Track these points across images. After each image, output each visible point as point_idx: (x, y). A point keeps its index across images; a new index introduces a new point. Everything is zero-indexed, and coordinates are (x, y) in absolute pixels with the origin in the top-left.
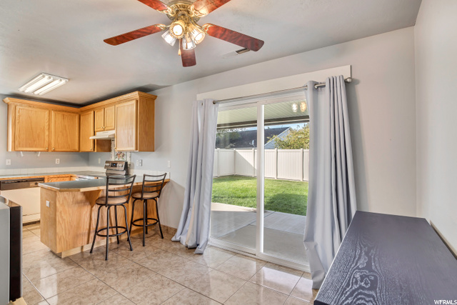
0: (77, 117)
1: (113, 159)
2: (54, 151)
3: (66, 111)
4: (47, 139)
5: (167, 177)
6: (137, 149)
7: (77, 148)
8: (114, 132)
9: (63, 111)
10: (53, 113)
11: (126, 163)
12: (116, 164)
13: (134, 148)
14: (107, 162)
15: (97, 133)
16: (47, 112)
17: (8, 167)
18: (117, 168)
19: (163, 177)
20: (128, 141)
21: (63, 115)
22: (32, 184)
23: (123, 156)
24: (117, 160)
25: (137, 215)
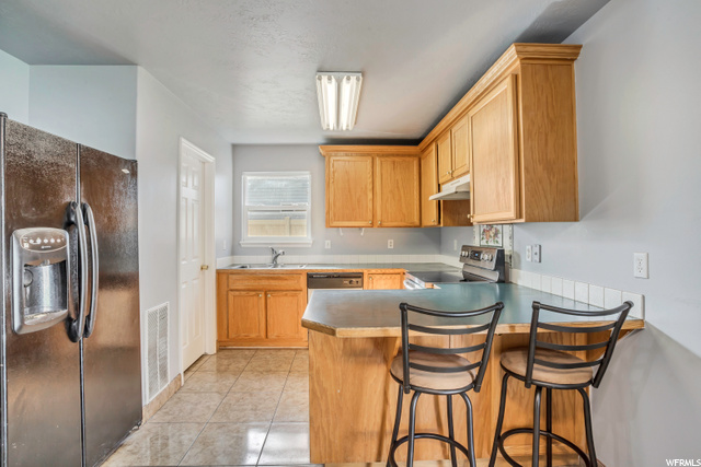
0: (416, 163)
1: (476, 243)
2: (381, 226)
3: (397, 155)
4: (370, 205)
5: (634, 313)
6: (519, 216)
7: (417, 221)
8: (467, 179)
9: (393, 155)
10: (378, 160)
11: (501, 253)
12: (479, 253)
13: (511, 214)
14: (465, 248)
15: (443, 187)
16: (369, 160)
17: (326, 252)
18: (481, 264)
19: (615, 317)
20: (498, 195)
21: (394, 162)
22: (346, 282)
23: (496, 234)
24: (484, 243)
25: (517, 415)
